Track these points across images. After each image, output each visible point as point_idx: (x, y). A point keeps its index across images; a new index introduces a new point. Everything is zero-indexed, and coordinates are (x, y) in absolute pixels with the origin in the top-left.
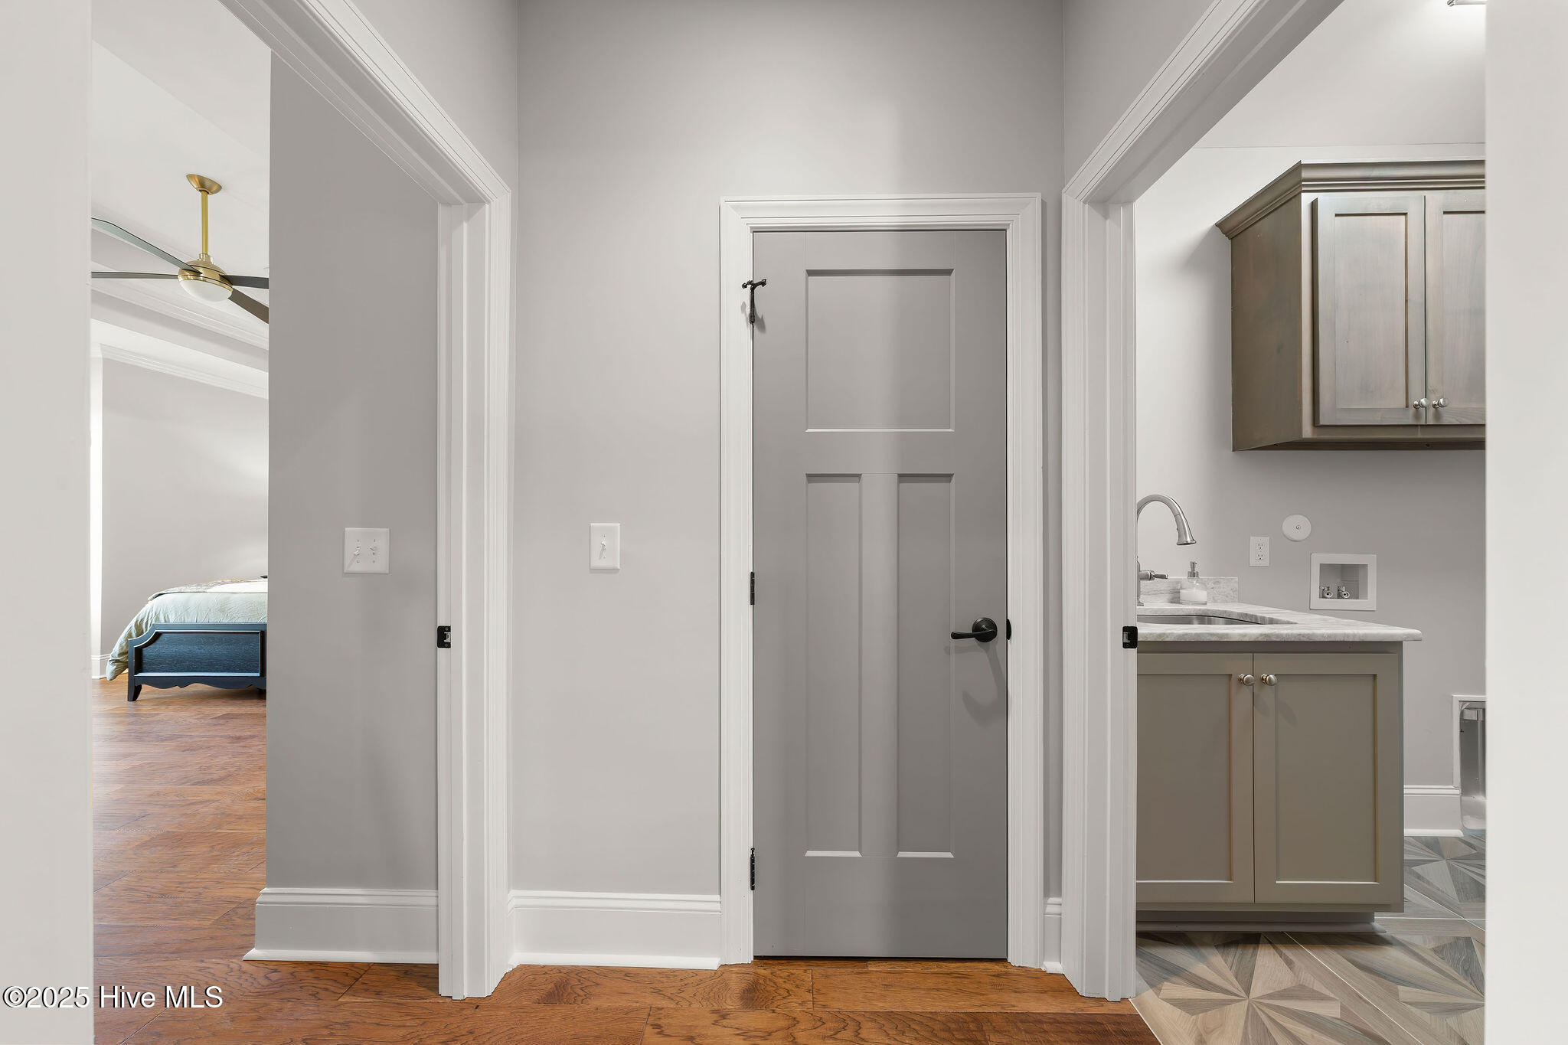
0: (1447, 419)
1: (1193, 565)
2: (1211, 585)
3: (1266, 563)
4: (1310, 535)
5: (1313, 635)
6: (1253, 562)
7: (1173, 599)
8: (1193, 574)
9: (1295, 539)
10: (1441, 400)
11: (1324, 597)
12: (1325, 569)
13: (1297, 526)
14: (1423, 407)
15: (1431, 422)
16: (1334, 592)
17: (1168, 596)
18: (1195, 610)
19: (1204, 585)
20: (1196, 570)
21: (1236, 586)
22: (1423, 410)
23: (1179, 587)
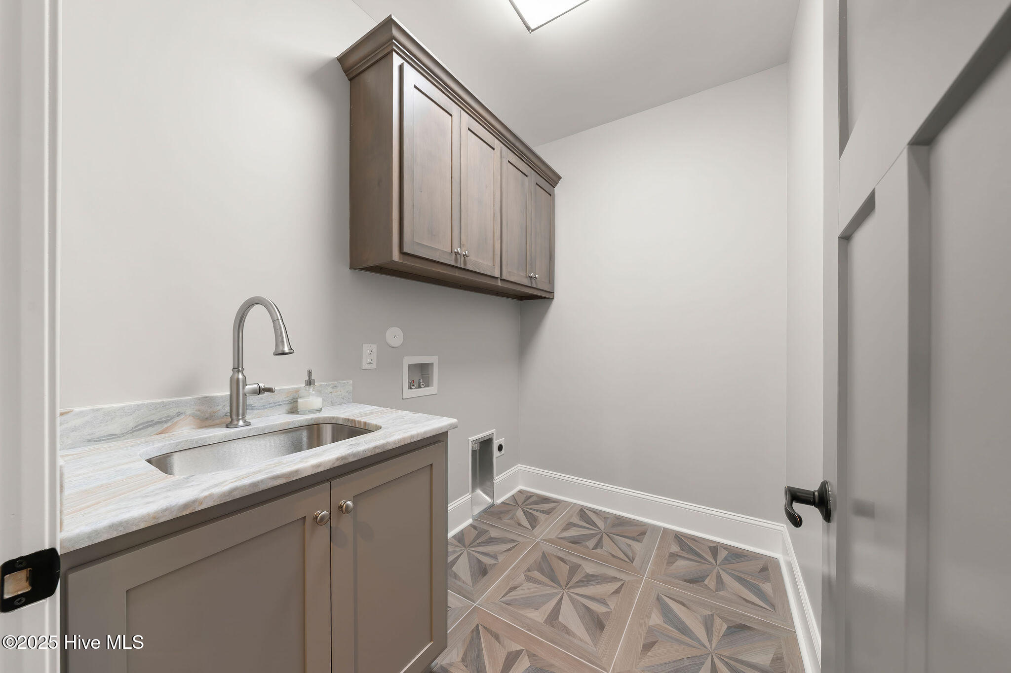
0: (469, 267)
1: (310, 373)
2: (330, 390)
3: (374, 366)
4: (403, 341)
5: (388, 444)
6: (365, 366)
7: (292, 409)
8: (310, 383)
9: (393, 345)
10: (467, 252)
11: (411, 388)
12: (412, 367)
13: (394, 336)
14: (459, 254)
15: (462, 266)
16: (416, 384)
17: (287, 407)
18: (306, 420)
19: (319, 393)
20: (313, 378)
21: (351, 388)
22: (458, 256)
23: (297, 396)
